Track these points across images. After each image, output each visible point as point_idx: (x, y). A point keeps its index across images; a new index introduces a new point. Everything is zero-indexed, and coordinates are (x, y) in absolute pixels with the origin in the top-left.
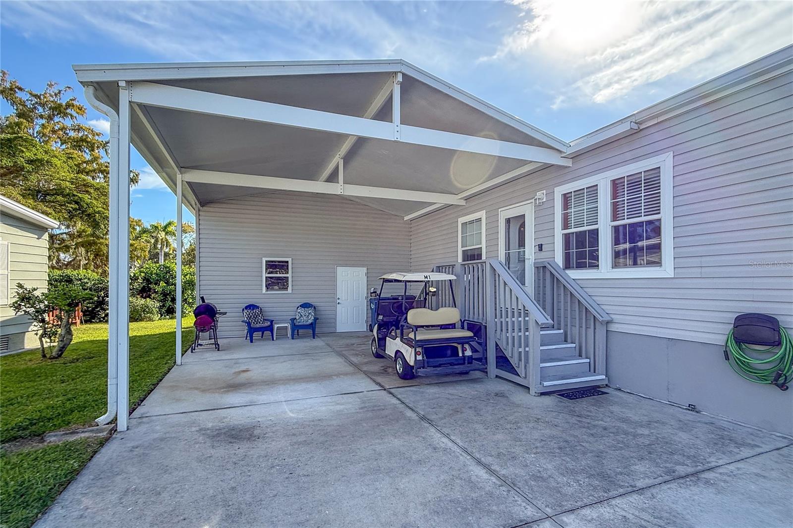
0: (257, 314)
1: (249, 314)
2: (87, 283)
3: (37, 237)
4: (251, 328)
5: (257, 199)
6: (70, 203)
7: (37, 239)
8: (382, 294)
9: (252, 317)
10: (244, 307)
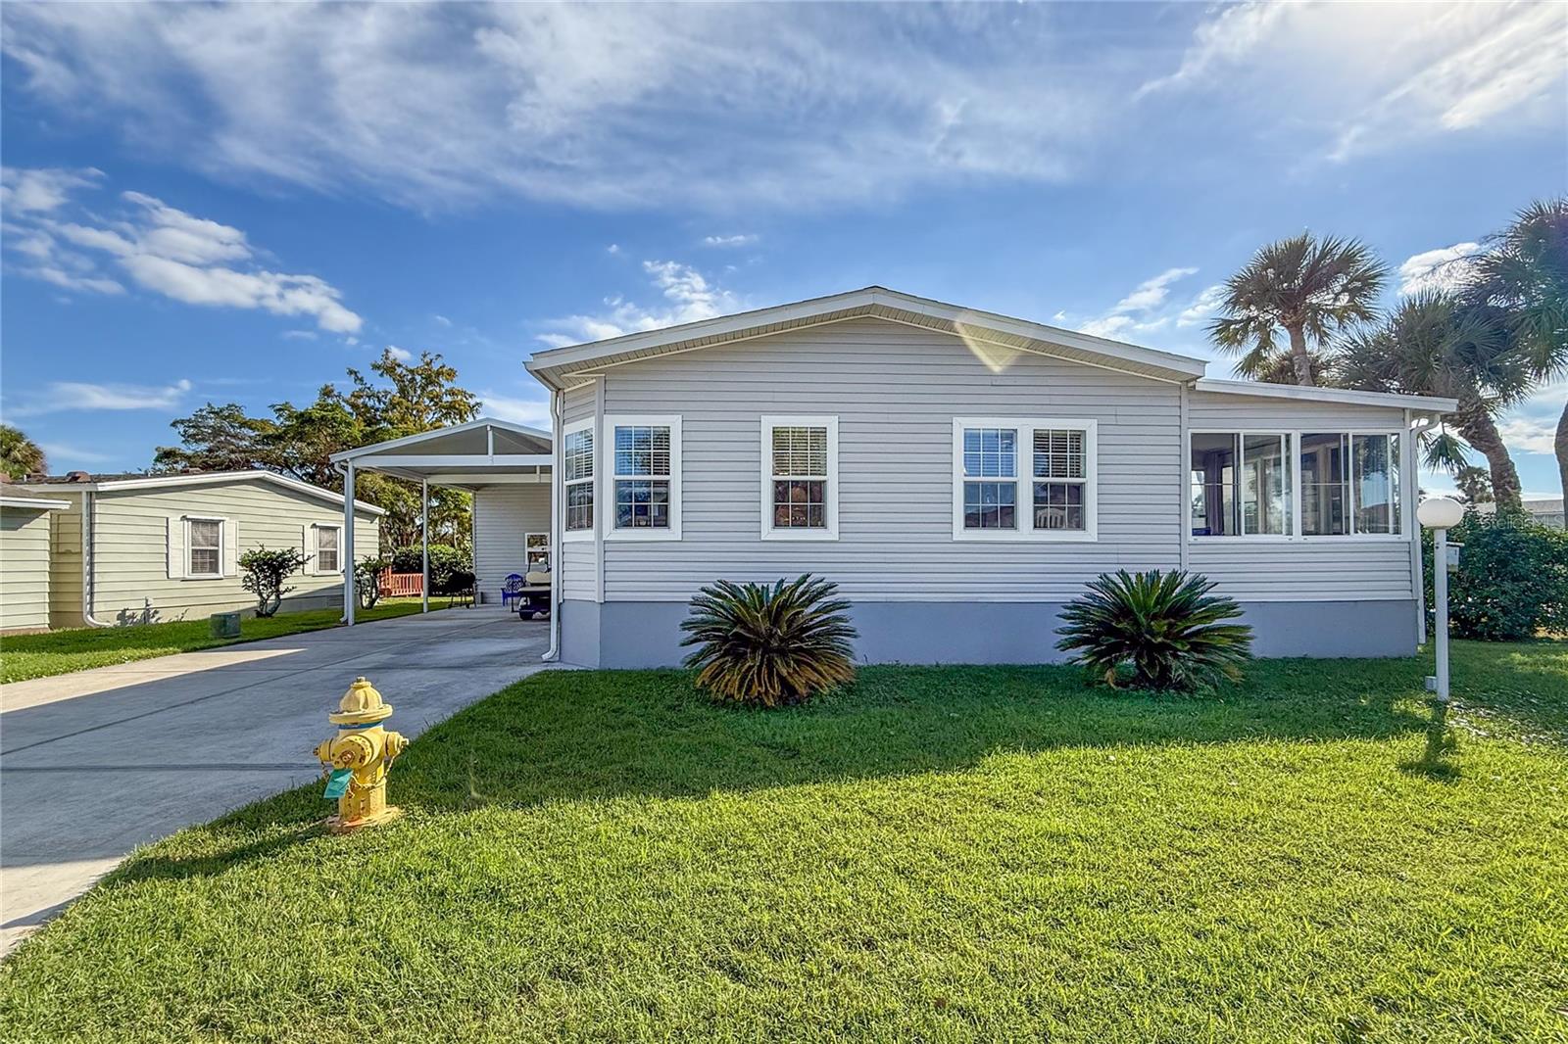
1: (510, 582)
3: (370, 521)
4: (505, 594)
7: (371, 523)
9: (512, 585)
10: (507, 577)
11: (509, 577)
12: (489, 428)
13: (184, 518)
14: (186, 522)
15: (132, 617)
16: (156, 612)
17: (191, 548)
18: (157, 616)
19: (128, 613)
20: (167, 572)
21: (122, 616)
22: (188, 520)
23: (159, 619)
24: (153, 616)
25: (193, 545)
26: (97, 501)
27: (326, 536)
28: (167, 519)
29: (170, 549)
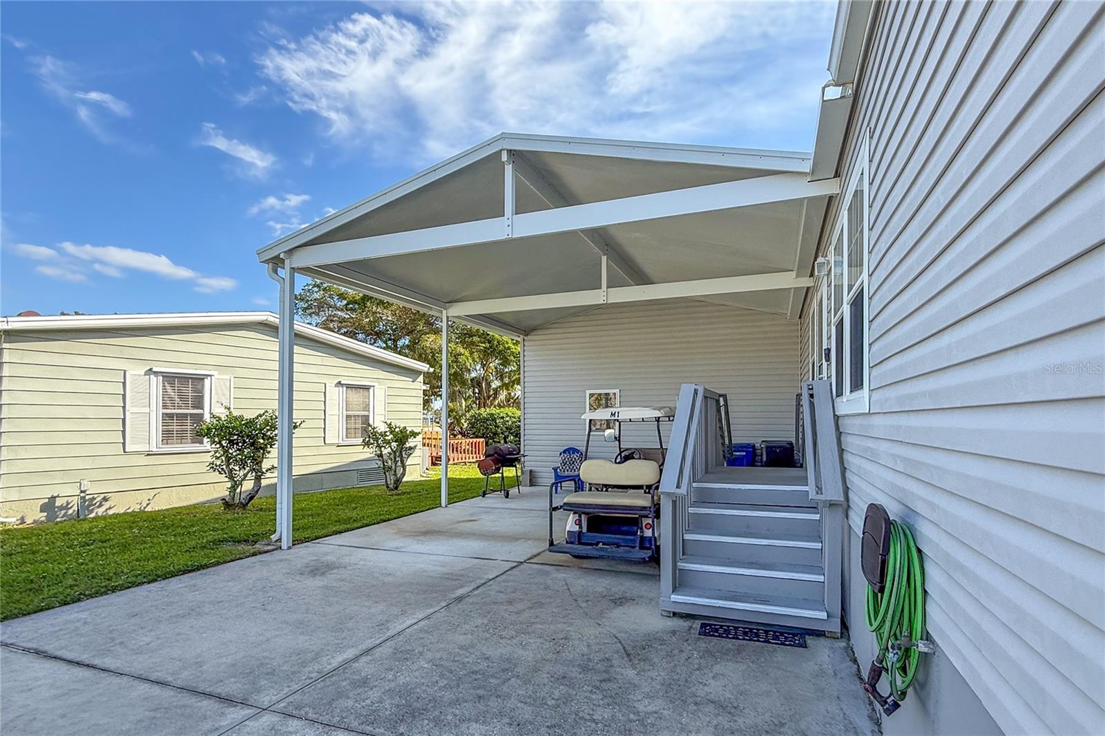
0: (573, 460)
1: (565, 459)
2: (508, 421)
3: (411, 380)
4: (558, 476)
5: (580, 318)
6: (484, 343)
7: (413, 382)
8: (621, 437)
9: (568, 463)
10: (562, 451)
11: (564, 452)
12: (504, 157)
13: (150, 372)
14: (152, 376)
15: (66, 507)
16: (105, 499)
17: (161, 411)
18: (107, 505)
19: (59, 503)
20: (124, 444)
21: (49, 506)
22: (156, 373)
23: (110, 508)
24: (100, 506)
25: (165, 407)
26: (5, 345)
27: (356, 397)
28: (125, 371)
29: (127, 413)
